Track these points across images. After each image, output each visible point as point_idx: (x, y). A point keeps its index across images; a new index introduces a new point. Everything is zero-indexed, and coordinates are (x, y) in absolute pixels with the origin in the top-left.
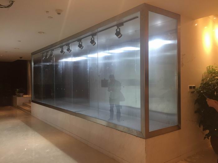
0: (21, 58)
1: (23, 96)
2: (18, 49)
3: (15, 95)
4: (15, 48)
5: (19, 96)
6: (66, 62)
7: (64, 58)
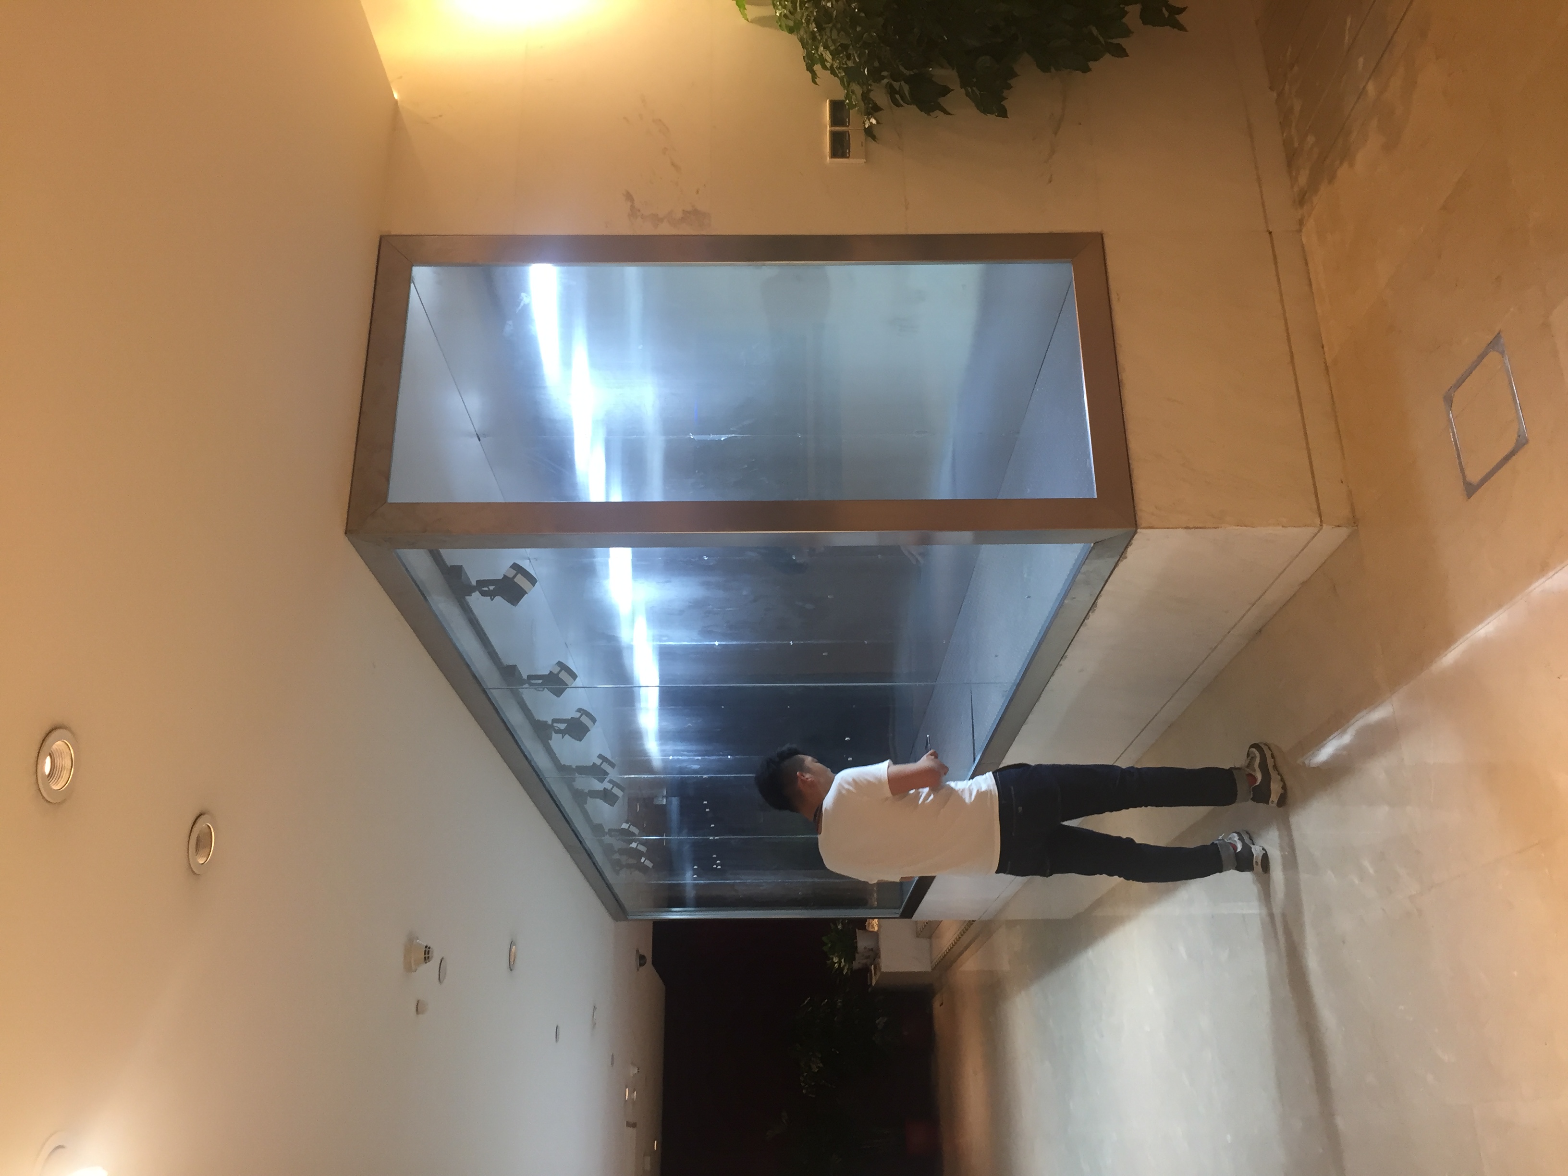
0: (642, 959)
1: (876, 935)
2: (595, 1008)
3: (865, 972)
4: (594, 1025)
5: (874, 954)
6: (664, 736)
7: (642, 745)
